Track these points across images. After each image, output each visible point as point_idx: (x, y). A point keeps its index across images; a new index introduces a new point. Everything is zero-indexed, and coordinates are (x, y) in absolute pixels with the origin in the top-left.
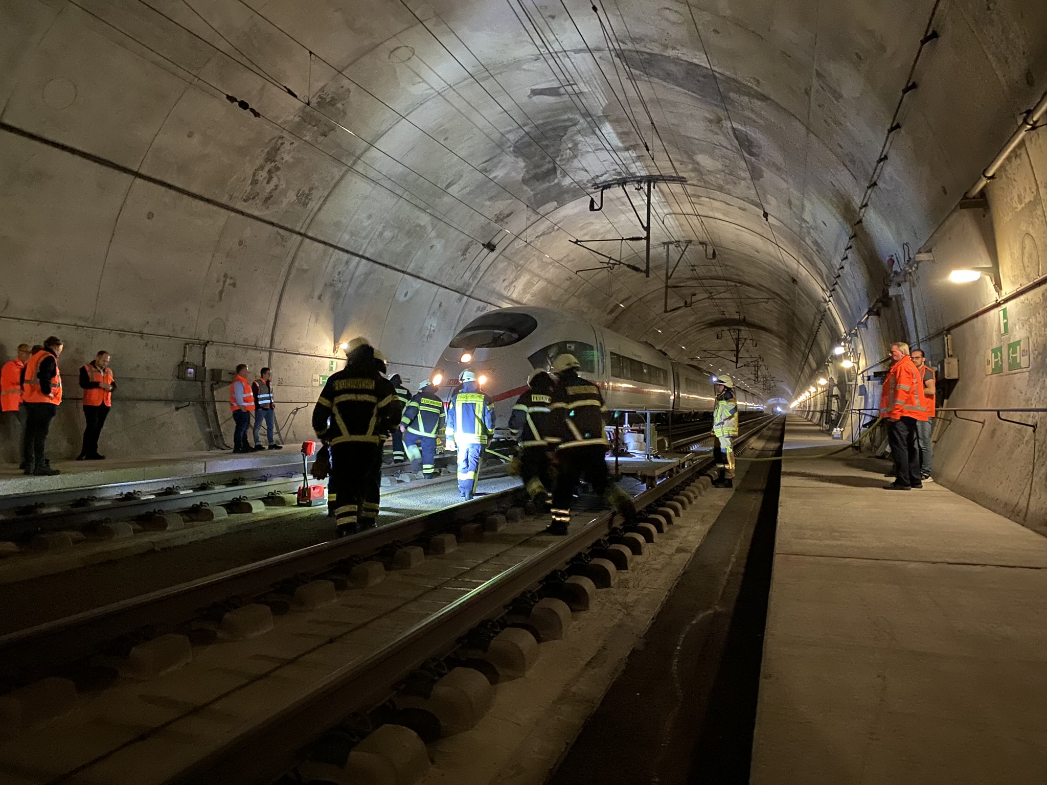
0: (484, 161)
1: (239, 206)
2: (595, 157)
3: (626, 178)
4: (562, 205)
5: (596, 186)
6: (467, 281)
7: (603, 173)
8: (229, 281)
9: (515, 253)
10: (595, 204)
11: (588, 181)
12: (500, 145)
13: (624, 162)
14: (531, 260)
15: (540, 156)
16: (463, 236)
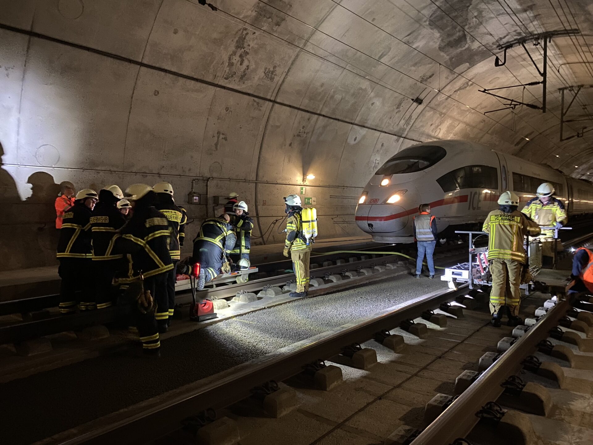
0: (407, 35)
1: (222, 82)
2: (498, 21)
3: (526, 37)
4: (474, 65)
5: (500, 47)
6: (402, 127)
7: (505, 35)
8: (221, 136)
9: (439, 105)
10: (499, 61)
11: (493, 44)
12: (418, 21)
13: (523, 23)
14: (452, 109)
15: (451, 27)
16: (396, 95)
